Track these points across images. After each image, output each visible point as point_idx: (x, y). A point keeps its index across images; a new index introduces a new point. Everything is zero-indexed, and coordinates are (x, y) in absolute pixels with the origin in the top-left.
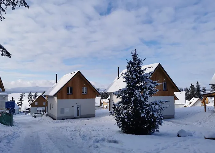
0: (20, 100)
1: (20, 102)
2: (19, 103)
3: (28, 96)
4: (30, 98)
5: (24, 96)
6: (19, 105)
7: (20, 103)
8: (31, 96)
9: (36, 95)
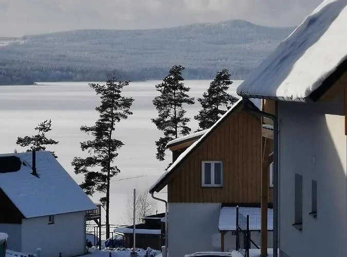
0: (91, 137)
1: (92, 153)
2: (91, 161)
3: (158, 104)
4: (175, 121)
5: (127, 103)
6: (88, 184)
7: (97, 168)
8: (178, 102)
9: (217, 101)
